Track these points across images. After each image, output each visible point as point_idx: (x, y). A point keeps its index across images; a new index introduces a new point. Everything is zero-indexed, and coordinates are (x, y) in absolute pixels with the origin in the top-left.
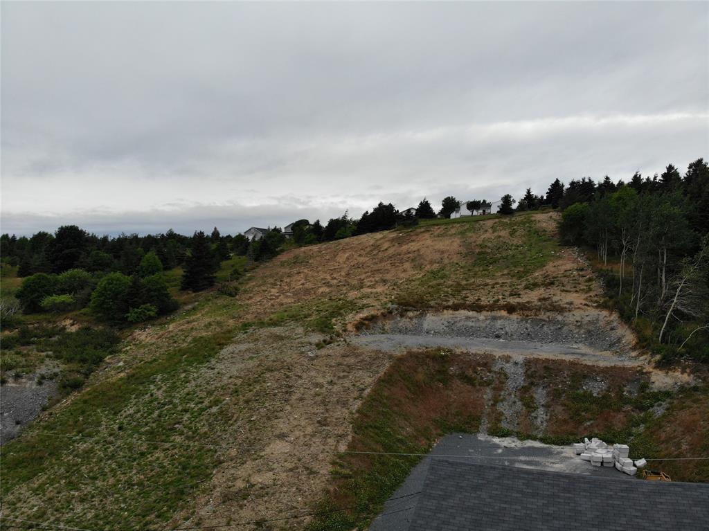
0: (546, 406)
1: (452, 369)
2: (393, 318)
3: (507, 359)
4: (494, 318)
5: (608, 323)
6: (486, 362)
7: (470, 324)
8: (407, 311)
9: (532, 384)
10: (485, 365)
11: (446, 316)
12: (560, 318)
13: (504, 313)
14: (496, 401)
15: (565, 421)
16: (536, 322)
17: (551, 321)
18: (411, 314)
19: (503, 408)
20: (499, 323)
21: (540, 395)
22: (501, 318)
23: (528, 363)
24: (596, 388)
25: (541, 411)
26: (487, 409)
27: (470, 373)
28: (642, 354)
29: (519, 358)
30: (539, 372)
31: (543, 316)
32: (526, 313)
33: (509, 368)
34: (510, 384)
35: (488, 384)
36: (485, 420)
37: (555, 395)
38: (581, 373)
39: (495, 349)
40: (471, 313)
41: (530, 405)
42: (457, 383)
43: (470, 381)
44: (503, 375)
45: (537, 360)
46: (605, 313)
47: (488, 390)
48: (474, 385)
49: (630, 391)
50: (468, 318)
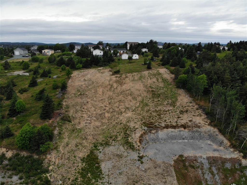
0: (217, 174)
1: (187, 164)
2: (148, 134)
3: (201, 157)
4: (180, 131)
5: (214, 132)
6: (196, 159)
7: (174, 134)
8: (151, 130)
9: (211, 166)
10: (196, 160)
11: (165, 132)
12: (199, 130)
13: (183, 129)
14: (203, 174)
15: (224, 178)
16: (193, 132)
17: (197, 131)
18: (153, 132)
19: (206, 176)
20: (182, 132)
21: (214, 169)
22: (182, 131)
23: (208, 158)
24: (228, 165)
26: (202, 178)
27: (192, 164)
28: (235, 151)
29: (205, 156)
30: (213, 161)
31: (195, 129)
32: (190, 128)
33: (203, 161)
34: (205, 167)
35: (198, 167)
36: (203, 182)
37: (219, 169)
38: (224, 161)
39: (198, 154)
40: (173, 130)
41: (212, 173)
42: (190, 169)
43: (193, 167)
44: (202, 163)
45: (210, 157)
46: (212, 128)
47: (199, 170)
48: (194, 168)
49: (237, 166)
50: (172, 132)
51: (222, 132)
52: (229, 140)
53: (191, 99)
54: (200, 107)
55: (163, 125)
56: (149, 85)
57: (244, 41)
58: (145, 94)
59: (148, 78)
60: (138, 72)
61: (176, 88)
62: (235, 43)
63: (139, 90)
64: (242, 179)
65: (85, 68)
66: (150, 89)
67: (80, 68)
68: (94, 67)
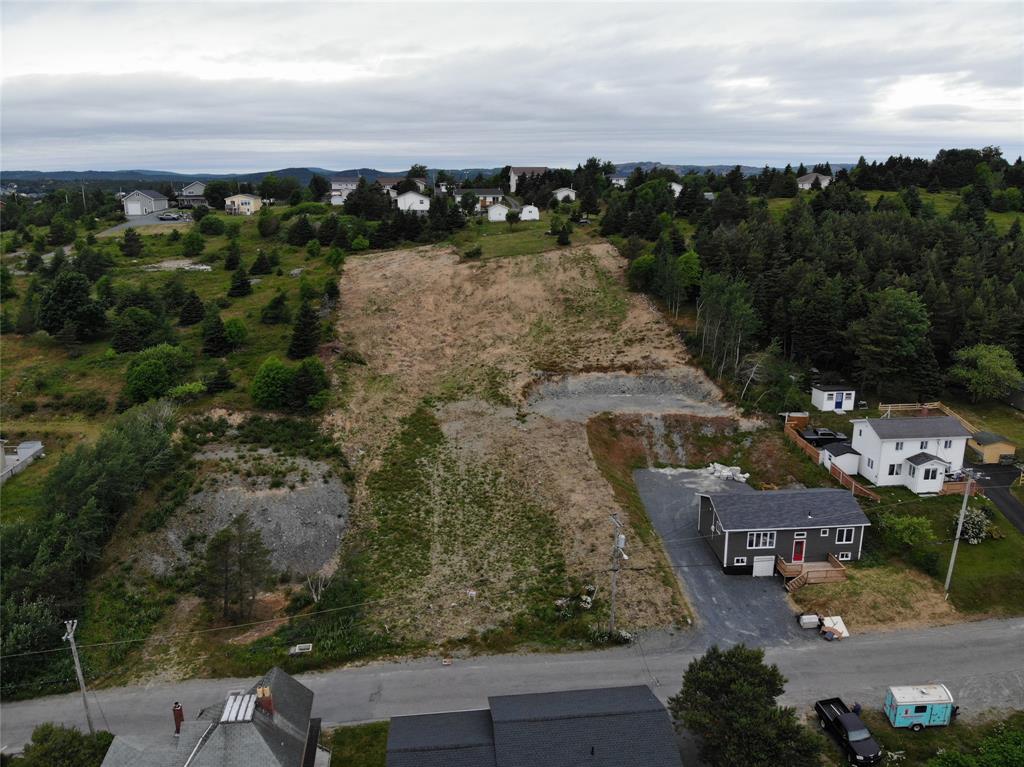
0: (682, 446)
1: (618, 427)
2: (542, 383)
3: (650, 416)
4: (617, 377)
5: (696, 377)
6: (638, 420)
7: (601, 383)
8: (551, 375)
9: (670, 432)
10: (637, 421)
11: (582, 378)
12: (662, 374)
13: (623, 373)
14: (651, 445)
15: (695, 454)
16: (647, 378)
17: (656, 377)
18: (555, 378)
19: (656, 449)
20: (621, 380)
21: (676, 438)
22: (622, 376)
23: (664, 418)
24: (708, 431)
25: (680, 448)
26: (648, 452)
27: (629, 427)
28: (730, 406)
29: (658, 415)
30: (674, 423)
31: (651, 373)
32: (639, 371)
33: (653, 422)
34: (656, 433)
35: (643, 434)
36: (649, 459)
37: (686, 438)
38: (699, 423)
39: (644, 411)
40: (600, 374)
41: (672, 446)
42: (623, 436)
43: (631, 433)
44: (650, 427)
45: (670, 415)
46: (692, 370)
47: (644, 438)
48: (633, 436)
49: (728, 432)
50: (599, 378)
51: (711, 375)
52: (722, 387)
53: (658, 315)
54: (677, 331)
55: (580, 365)
56: (559, 286)
57: (900, 158)
58: (547, 307)
59: (557, 269)
60: (532, 253)
61: (629, 290)
62: (875, 163)
63: (532, 299)
64: (735, 456)
65: (379, 247)
66: (561, 296)
67: (363, 250)
68: (405, 246)
